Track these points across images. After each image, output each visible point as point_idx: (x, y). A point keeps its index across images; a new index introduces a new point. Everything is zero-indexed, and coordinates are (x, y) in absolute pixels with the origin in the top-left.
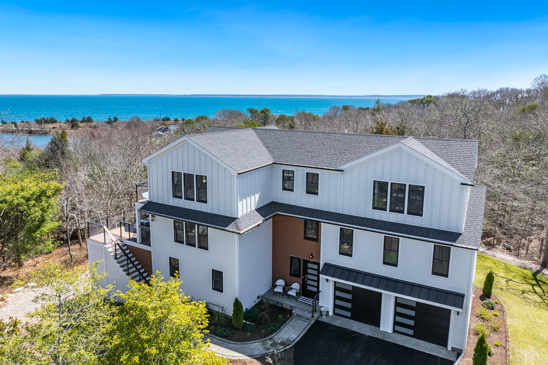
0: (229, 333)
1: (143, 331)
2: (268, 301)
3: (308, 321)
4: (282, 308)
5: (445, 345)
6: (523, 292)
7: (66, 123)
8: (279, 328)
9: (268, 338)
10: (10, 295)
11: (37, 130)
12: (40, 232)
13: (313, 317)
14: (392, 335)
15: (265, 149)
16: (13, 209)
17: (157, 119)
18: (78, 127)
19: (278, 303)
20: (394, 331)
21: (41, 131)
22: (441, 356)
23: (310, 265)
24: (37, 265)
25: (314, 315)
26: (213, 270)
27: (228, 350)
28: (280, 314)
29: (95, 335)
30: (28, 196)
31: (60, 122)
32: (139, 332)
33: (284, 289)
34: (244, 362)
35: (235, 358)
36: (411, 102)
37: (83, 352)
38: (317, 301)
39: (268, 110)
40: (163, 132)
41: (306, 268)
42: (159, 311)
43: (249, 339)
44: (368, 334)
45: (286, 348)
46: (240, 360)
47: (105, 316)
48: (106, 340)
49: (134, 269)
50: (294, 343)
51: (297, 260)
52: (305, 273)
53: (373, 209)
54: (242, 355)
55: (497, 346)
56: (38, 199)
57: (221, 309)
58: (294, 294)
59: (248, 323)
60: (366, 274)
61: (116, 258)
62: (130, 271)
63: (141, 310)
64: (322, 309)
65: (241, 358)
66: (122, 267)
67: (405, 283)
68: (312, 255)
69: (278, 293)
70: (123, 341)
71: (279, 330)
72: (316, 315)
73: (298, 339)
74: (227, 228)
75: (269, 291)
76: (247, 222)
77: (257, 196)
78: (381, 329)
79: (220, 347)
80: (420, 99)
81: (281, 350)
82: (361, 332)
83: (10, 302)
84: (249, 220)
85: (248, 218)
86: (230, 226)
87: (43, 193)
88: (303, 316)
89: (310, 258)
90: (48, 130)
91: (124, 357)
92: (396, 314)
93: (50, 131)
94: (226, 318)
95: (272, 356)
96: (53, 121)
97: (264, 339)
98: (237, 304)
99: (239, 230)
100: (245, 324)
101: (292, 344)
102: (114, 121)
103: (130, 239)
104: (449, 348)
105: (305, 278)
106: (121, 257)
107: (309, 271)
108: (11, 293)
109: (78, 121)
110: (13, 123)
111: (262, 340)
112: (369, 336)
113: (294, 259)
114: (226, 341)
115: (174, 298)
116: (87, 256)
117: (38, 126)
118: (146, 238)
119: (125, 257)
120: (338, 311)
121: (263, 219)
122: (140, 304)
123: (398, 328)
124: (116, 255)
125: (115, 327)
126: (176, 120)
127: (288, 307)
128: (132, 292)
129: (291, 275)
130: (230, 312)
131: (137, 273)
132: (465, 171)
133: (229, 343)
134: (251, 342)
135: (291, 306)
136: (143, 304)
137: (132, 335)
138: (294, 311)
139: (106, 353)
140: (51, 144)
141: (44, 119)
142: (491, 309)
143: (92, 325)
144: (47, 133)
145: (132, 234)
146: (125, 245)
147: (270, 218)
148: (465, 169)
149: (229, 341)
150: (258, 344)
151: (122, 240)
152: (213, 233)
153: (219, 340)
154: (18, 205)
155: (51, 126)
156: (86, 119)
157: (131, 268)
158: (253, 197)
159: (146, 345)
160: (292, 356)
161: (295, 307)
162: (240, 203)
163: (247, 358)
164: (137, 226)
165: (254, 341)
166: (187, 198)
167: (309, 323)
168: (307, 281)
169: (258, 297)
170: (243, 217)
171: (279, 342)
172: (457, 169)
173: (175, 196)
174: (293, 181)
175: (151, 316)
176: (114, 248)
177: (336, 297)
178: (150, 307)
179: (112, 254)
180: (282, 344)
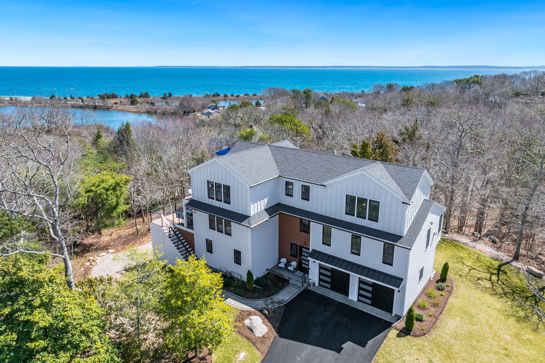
0: (243, 293)
1: (183, 288)
2: (274, 273)
3: (299, 289)
4: (283, 278)
5: (391, 312)
6: (479, 279)
7: (125, 98)
8: (278, 292)
9: (269, 298)
10: (98, 258)
11: (101, 106)
12: (116, 212)
13: (303, 286)
14: (356, 303)
15: (275, 164)
16: (97, 197)
17: (208, 94)
18: (137, 102)
19: (281, 275)
20: (358, 300)
21: (104, 106)
22: (385, 319)
23: (304, 250)
24: (112, 234)
25: (304, 285)
26: (234, 250)
27: (241, 304)
28: (280, 282)
29: (157, 289)
30: (107, 187)
31: (121, 97)
32: (181, 288)
33: (286, 265)
34: (251, 312)
35: (245, 309)
36: (457, 82)
37: (151, 297)
38: (307, 275)
39: (311, 91)
40: (213, 109)
41: (301, 251)
42: (192, 277)
43: (256, 298)
44: (339, 300)
45: (279, 305)
46: (248, 310)
47: (163, 278)
48: (163, 291)
49: (182, 245)
50: (286, 303)
51: (296, 246)
52: (301, 255)
53: (346, 214)
54: (250, 308)
55: (430, 316)
56: (114, 189)
57: (239, 276)
58: (292, 269)
59: (257, 287)
60: (339, 259)
61: (170, 237)
62: (180, 246)
63: (182, 276)
64: (310, 281)
65: (249, 309)
66: (174, 243)
67: (364, 268)
68: (305, 243)
69: (281, 268)
70: (172, 293)
71: (278, 293)
72: (305, 285)
73: (289, 300)
74: (243, 223)
75: (276, 265)
76: (256, 219)
77: (266, 200)
78: (350, 298)
79: (236, 302)
80: (466, 79)
81: (276, 307)
82: (335, 299)
83: (98, 263)
84: (259, 218)
85: (258, 216)
86: (244, 221)
87: (118, 184)
88: (296, 285)
89: (303, 245)
90: (110, 105)
91: (173, 301)
92: (360, 288)
93: (112, 107)
94: (243, 282)
95: (268, 310)
96: (114, 96)
97: (266, 299)
98: (250, 274)
99: (250, 225)
100: (256, 287)
101: (285, 304)
102: (169, 96)
103: (179, 224)
104: (393, 315)
105: (300, 258)
106: (173, 236)
107: (303, 254)
108: (98, 256)
109: (136, 96)
110: (79, 98)
111: (264, 299)
112: (340, 302)
113: (293, 245)
114: (241, 298)
115: (201, 270)
116: (149, 230)
117: (101, 101)
118: (190, 224)
119: (176, 237)
120: (322, 283)
121: (269, 217)
122: (182, 273)
123: (361, 298)
124: (170, 235)
125: (168, 285)
126: (226, 96)
127: (287, 278)
128: (178, 266)
129: (291, 255)
130: (245, 279)
131: (184, 248)
132: (408, 193)
133: (243, 299)
134: (257, 300)
135: (289, 278)
136: (183, 273)
137: (177, 290)
138: (290, 281)
139: (163, 299)
140: (118, 134)
141: (106, 94)
142: (441, 290)
143: (156, 283)
144: (110, 108)
145: (181, 220)
146: (176, 228)
147: (277, 214)
148: (408, 192)
149: (243, 298)
150: (261, 301)
151: (174, 224)
152: (234, 226)
153: (236, 297)
154: (101, 194)
155: (112, 101)
156: (143, 94)
157: (180, 244)
158: (262, 201)
159: (185, 296)
160: (283, 311)
161: (292, 279)
162: (252, 206)
163: (253, 310)
164: (184, 214)
165: (259, 300)
166: (217, 200)
167: (300, 290)
168: (302, 260)
169: (267, 270)
170: (254, 215)
171: (276, 301)
172: (403, 191)
173: (209, 197)
174: (293, 189)
175: (188, 280)
176: (169, 230)
177: (320, 274)
178: (187, 275)
179: (167, 234)
180: (278, 302)
